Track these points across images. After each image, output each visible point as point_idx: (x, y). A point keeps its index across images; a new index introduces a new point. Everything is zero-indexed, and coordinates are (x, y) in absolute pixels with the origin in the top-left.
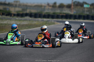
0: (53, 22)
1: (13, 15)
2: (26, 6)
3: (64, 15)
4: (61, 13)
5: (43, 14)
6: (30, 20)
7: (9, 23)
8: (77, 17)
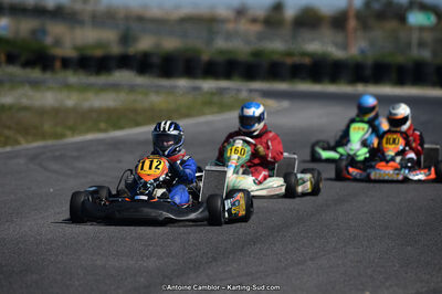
0: (244, 95)
1: (58, 64)
2: (140, 19)
3: (307, 61)
4: (289, 54)
5: (205, 57)
6: (132, 88)
7: (25, 102)
8: (368, 72)
